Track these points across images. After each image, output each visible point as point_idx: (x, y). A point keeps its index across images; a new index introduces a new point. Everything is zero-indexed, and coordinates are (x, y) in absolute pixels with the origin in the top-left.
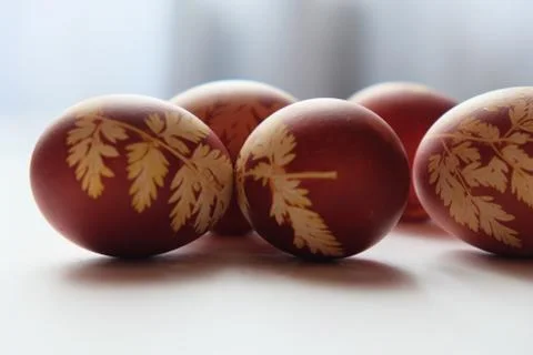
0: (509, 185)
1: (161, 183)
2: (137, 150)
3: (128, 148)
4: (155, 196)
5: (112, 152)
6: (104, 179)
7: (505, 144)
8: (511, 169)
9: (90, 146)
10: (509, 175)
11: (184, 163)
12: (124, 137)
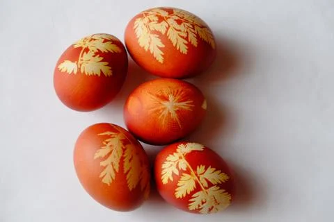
0: (167, 32)
1: (189, 193)
2: (186, 176)
3: (184, 174)
4: (184, 196)
5: (177, 172)
6: (169, 180)
7: (169, 18)
8: (169, 26)
9: (171, 165)
10: (168, 29)
11: (202, 190)
12: (185, 169)
